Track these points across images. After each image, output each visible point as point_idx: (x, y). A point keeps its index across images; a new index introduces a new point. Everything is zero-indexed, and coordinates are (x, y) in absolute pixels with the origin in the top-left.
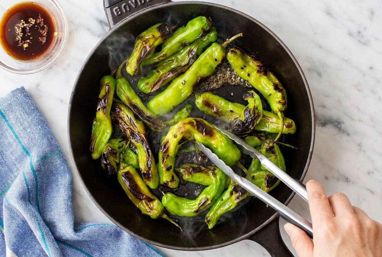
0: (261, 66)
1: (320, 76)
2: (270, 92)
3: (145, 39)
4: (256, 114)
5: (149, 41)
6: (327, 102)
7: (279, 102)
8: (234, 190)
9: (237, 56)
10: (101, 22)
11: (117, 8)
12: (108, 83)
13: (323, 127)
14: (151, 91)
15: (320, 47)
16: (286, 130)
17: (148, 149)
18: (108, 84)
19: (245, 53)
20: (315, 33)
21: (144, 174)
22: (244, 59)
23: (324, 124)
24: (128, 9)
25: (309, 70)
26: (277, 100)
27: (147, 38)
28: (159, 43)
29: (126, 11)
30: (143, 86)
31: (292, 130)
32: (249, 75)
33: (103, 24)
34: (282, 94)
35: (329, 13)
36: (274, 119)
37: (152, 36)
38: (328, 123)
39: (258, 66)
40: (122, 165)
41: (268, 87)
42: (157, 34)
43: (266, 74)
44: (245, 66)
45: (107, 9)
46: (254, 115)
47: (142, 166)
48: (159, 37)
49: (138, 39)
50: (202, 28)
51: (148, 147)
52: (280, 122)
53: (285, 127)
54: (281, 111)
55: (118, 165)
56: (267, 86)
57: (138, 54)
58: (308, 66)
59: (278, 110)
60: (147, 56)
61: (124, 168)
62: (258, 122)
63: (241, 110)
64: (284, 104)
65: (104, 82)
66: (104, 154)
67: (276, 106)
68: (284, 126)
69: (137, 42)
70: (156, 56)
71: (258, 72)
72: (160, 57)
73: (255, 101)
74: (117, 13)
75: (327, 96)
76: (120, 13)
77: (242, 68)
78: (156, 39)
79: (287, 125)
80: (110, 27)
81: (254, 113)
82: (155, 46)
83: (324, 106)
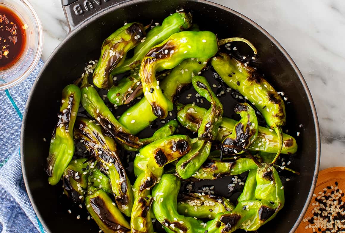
0: (253, 73)
1: (325, 83)
2: (265, 104)
3: (114, 45)
4: (250, 131)
5: (118, 46)
6: (333, 114)
7: (277, 116)
8: (222, 221)
9: (224, 61)
10: (60, 21)
11: (78, 5)
12: (72, 94)
13: (328, 143)
14: (123, 103)
15: (325, 49)
16: (285, 149)
17: (121, 170)
18: (72, 96)
19: (234, 58)
20: (318, 32)
21: (119, 200)
22: (232, 65)
23: (330, 140)
24: (91, 7)
25: (312, 75)
26: (274, 113)
27: (116, 42)
28: (130, 47)
29: (89, 10)
30: (114, 97)
31: (293, 149)
32: (238, 83)
33: (64, 24)
34: (280, 105)
35: (334, 7)
36: (271, 136)
37: (121, 40)
38: (336, 140)
39: (249, 72)
40: (91, 189)
41: (262, 98)
42: (128, 37)
43: (259, 82)
44: (234, 74)
45: (66, 7)
46: (248, 133)
47: (116, 190)
48: (130, 40)
49: (106, 44)
50: (181, 27)
51: (121, 167)
52: (279, 139)
53: (284, 146)
54: (279, 127)
55: (86, 189)
56: (260, 96)
57: (107, 63)
58: (310, 71)
59: (275, 125)
60: (116, 64)
61: (93, 193)
62: (252, 141)
63: (232, 127)
64: (281, 118)
65: (67, 92)
66: (65, 179)
67: (273, 120)
68: (283, 144)
69: (104, 47)
70: (127, 64)
71: (250, 79)
72: (133, 64)
73: (248, 115)
74: (79, 11)
75: (333, 107)
76: (81, 11)
77: (230, 76)
78: (127, 43)
79: (287, 143)
80: (70, 28)
81: (249, 130)
82: (125, 52)
83: (329, 119)
